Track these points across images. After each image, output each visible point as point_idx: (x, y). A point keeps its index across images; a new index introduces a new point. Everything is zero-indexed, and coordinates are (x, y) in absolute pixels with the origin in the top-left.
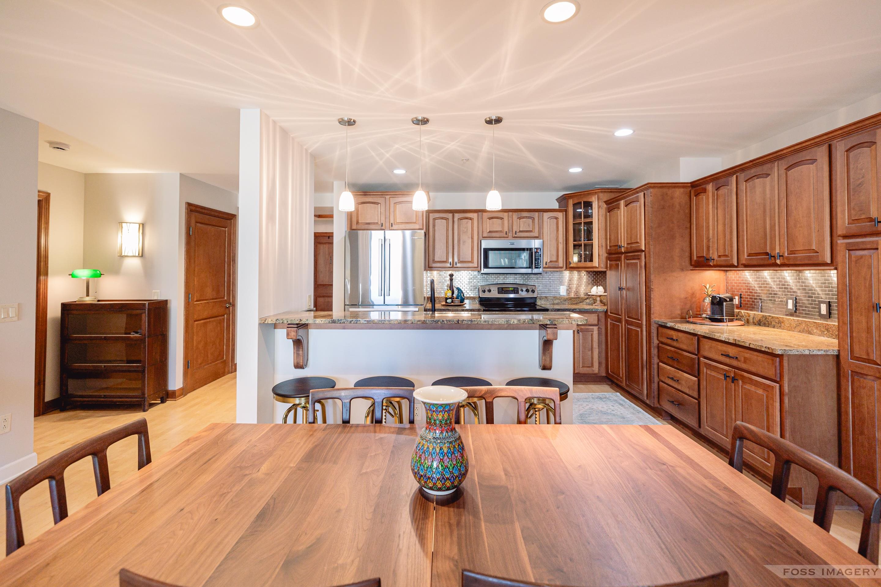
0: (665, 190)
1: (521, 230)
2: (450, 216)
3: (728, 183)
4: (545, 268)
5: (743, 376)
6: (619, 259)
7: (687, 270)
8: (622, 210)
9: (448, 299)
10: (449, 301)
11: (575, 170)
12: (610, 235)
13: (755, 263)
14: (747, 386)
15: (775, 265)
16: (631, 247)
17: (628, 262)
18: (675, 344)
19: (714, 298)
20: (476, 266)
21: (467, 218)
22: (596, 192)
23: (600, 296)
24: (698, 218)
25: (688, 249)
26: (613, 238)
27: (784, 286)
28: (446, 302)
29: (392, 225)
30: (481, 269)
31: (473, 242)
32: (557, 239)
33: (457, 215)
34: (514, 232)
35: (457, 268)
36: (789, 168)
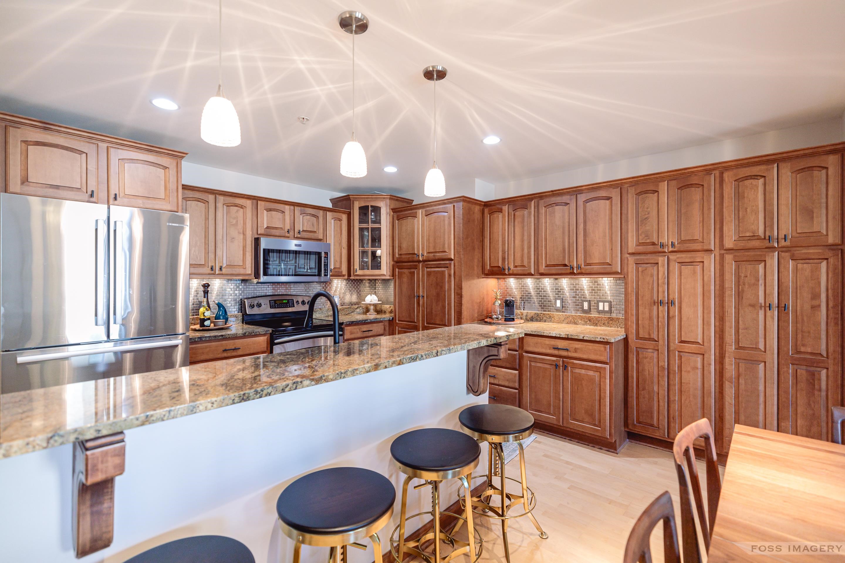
0: (470, 205)
1: (305, 229)
2: (211, 197)
3: (527, 206)
4: (330, 276)
5: (573, 363)
6: (416, 267)
7: (481, 278)
8: (420, 220)
9: (206, 320)
10: (207, 323)
12: (400, 244)
13: (553, 272)
14: (577, 371)
15: (572, 274)
16: (434, 256)
17: (429, 270)
20: (249, 272)
21: (236, 205)
22: (384, 198)
24: (493, 233)
25: (481, 261)
26: (403, 245)
28: (202, 325)
29: (115, 198)
30: (257, 276)
31: (245, 239)
32: (340, 244)
33: (221, 199)
34: (296, 231)
35: (221, 275)
36: (586, 201)
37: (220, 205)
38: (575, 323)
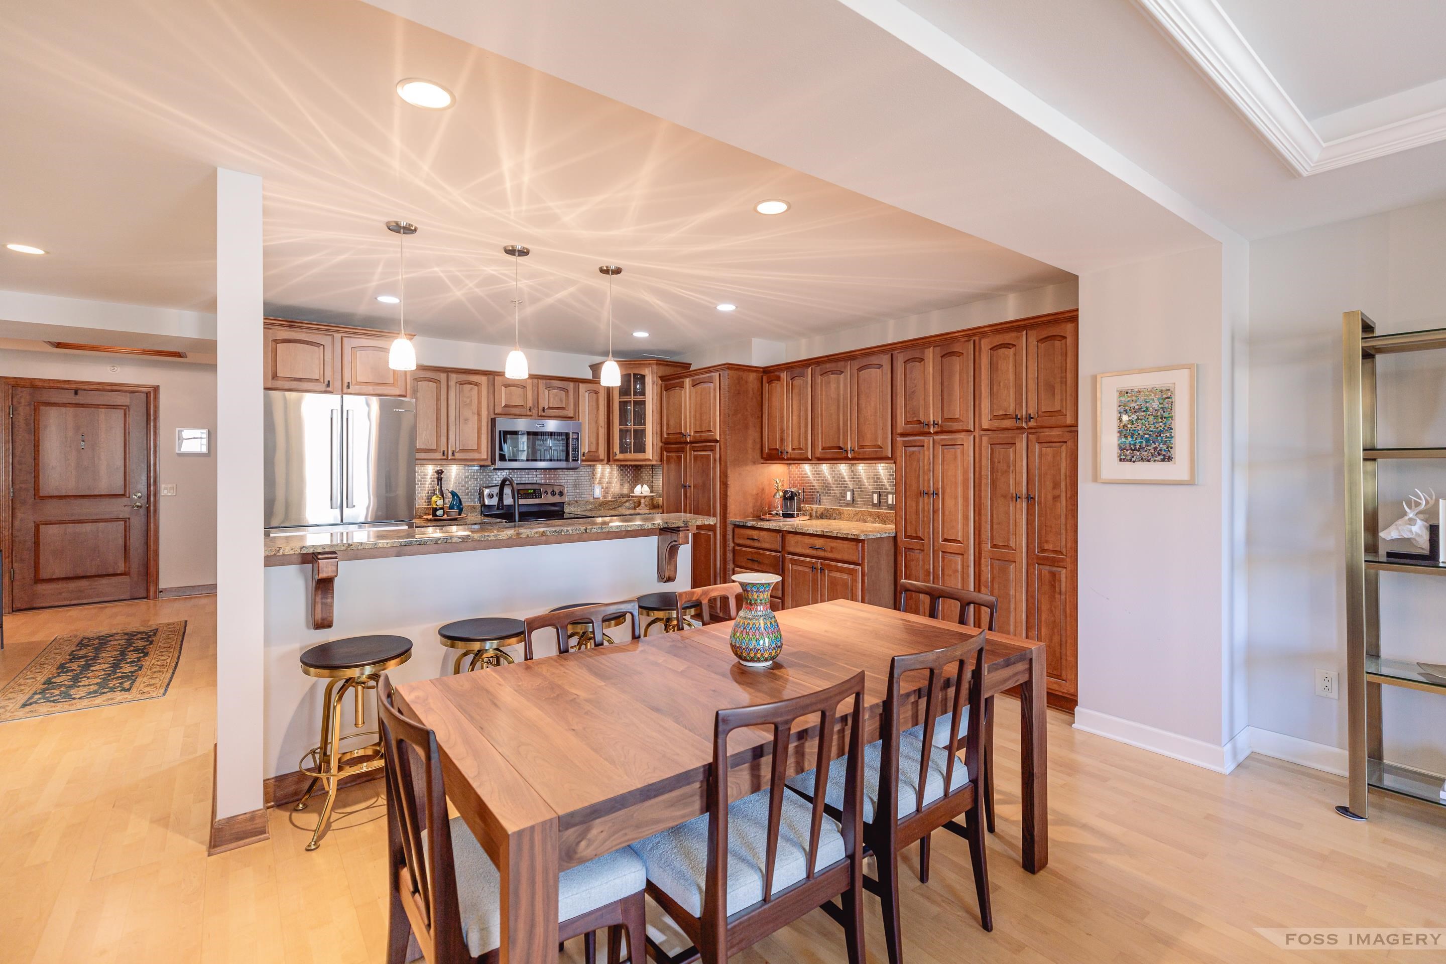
0: (741, 373)
1: (551, 406)
2: (443, 376)
3: (803, 374)
4: (583, 461)
5: (829, 565)
6: (683, 450)
7: (759, 464)
8: (688, 391)
9: (438, 510)
10: (439, 513)
11: (641, 335)
12: (668, 421)
13: (829, 456)
14: (834, 574)
15: (846, 459)
16: (700, 436)
17: (696, 453)
18: (756, 544)
19: (785, 492)
20: (485, 457)
21: (470, 383)
22: (649, 364)
23: (645, 497)
24: (771, 407)
25: (758, 440)
26: (672, 423)
28: (435, 515)
29: (348, 387)
30: (493, 462)
31: (480, 420)
32: (597, 422)
33: (454, 377)
34: (540, 408)
35: (455, 461)
36: (860, 369)
37: (452, 383)
38: (865, 521)
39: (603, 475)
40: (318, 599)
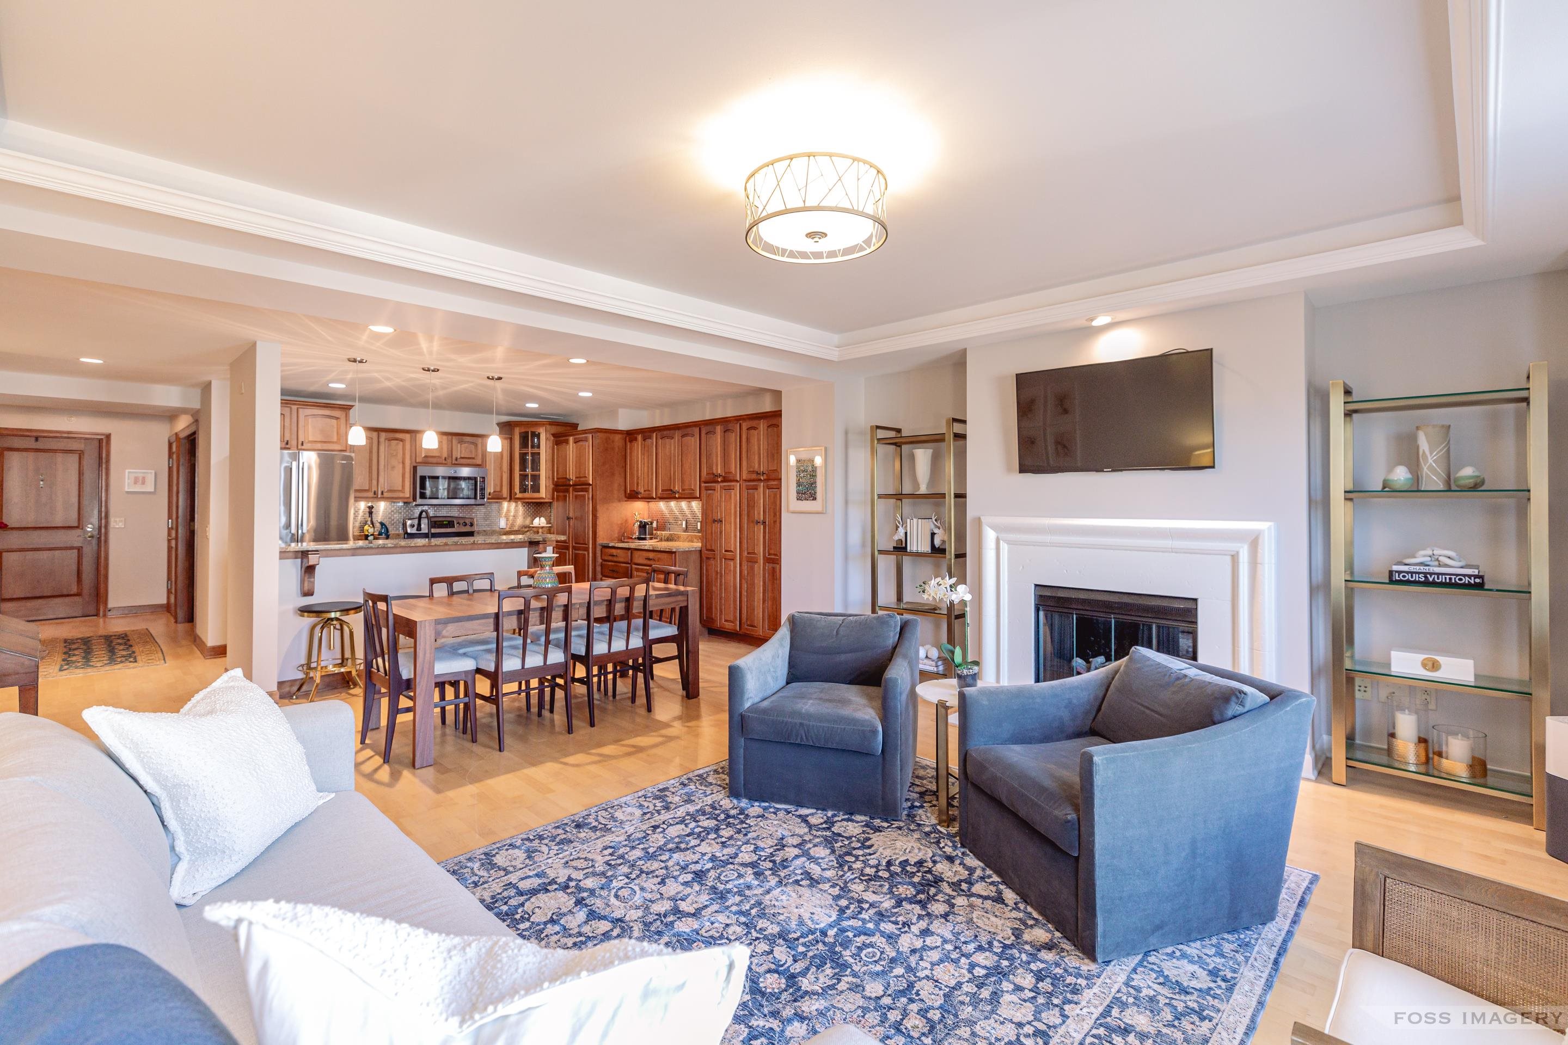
0: (609, 435)
1: (462, 456)
2: (374, 435)
4: (488, 499)
6: (567, 491)
7: (623, 501)
8: (571, 448)
9: (371, 535)
11: (532, 406)
12: (557, 468)
13: (665, 496)
15: (675, 498)
16: (579, 480)
17: (576, 493)
18: (615, 559)
19: (641, 522)
20: (408, 496)
21: (397, 439)
22: (544, 424)
23: (542, 527)
24: (631, 461)
25: (623, 484)
26: (560, 469)
27: (681, 511)
29: (302, 444)
30: (415, 499)
31: (404, 468)
32: (501, 468)
33: (383, 435)
34: (454, 457)
35: (383, 498)
36: (683, 436)
37: (382, 439)
39: (508, 511)
40: (306, 579)
